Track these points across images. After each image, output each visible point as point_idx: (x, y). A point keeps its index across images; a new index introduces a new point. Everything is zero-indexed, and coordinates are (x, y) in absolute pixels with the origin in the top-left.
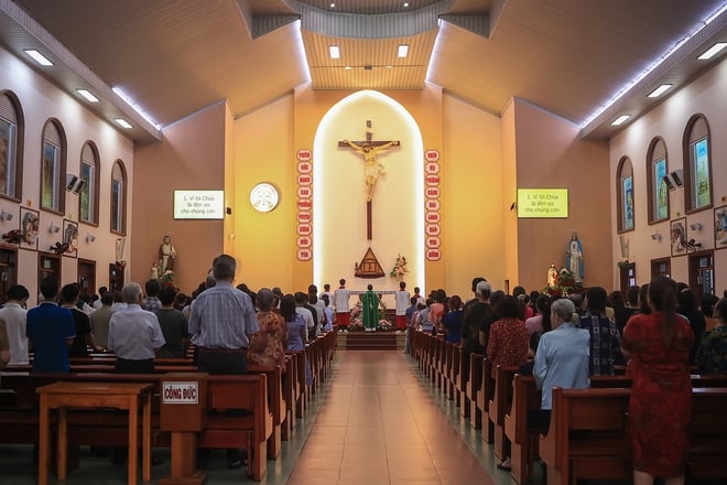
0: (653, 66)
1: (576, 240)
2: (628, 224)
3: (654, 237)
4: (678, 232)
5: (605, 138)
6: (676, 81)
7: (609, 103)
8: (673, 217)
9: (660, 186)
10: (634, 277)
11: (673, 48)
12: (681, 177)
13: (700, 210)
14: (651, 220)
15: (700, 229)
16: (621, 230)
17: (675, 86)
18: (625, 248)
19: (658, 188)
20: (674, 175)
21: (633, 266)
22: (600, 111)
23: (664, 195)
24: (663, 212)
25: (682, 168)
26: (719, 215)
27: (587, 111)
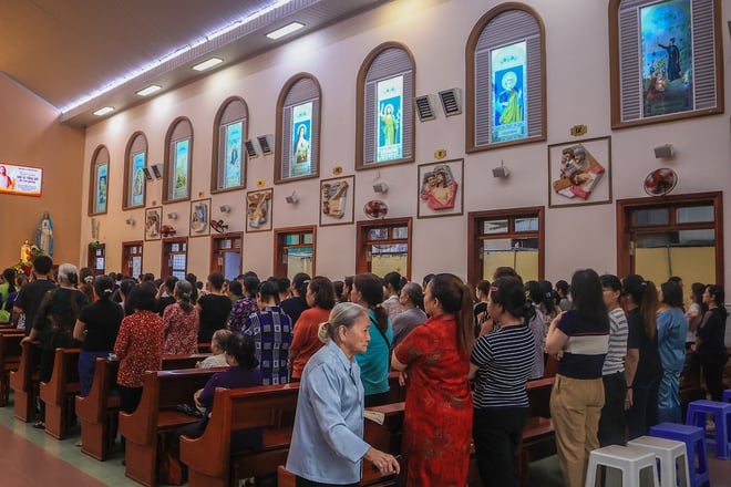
0: (148, 67)
1: (48, 218)
2: (101, 208)
3: (128, 222)
4: (154, 219)
5: (82, 126)
6: (166, 85)
7: (96, 94)
8: (149, 205)
9: (138, 175)
10: (103, 256)
11: (173, 55)
12: (161, 170)
13: (176, 202)
14: (126, 206)
15: (176, 218)
16: (91, 212)
17: (164, 89)
18: (95, 229)
19: (134, 178)
20: (155, 168)
21: (103, 247)
22: (85, 99)
23: (141, 184)
24: (138, 200)
25: (162, 162)
26: (197, 208)
27: (72, 96)
